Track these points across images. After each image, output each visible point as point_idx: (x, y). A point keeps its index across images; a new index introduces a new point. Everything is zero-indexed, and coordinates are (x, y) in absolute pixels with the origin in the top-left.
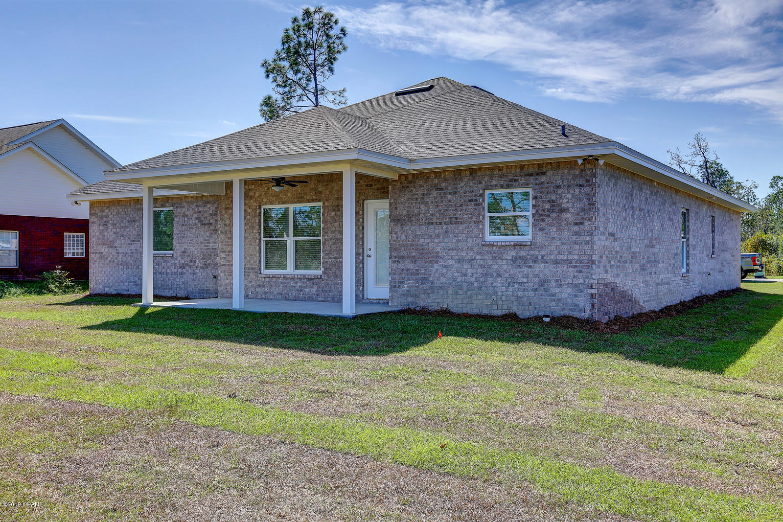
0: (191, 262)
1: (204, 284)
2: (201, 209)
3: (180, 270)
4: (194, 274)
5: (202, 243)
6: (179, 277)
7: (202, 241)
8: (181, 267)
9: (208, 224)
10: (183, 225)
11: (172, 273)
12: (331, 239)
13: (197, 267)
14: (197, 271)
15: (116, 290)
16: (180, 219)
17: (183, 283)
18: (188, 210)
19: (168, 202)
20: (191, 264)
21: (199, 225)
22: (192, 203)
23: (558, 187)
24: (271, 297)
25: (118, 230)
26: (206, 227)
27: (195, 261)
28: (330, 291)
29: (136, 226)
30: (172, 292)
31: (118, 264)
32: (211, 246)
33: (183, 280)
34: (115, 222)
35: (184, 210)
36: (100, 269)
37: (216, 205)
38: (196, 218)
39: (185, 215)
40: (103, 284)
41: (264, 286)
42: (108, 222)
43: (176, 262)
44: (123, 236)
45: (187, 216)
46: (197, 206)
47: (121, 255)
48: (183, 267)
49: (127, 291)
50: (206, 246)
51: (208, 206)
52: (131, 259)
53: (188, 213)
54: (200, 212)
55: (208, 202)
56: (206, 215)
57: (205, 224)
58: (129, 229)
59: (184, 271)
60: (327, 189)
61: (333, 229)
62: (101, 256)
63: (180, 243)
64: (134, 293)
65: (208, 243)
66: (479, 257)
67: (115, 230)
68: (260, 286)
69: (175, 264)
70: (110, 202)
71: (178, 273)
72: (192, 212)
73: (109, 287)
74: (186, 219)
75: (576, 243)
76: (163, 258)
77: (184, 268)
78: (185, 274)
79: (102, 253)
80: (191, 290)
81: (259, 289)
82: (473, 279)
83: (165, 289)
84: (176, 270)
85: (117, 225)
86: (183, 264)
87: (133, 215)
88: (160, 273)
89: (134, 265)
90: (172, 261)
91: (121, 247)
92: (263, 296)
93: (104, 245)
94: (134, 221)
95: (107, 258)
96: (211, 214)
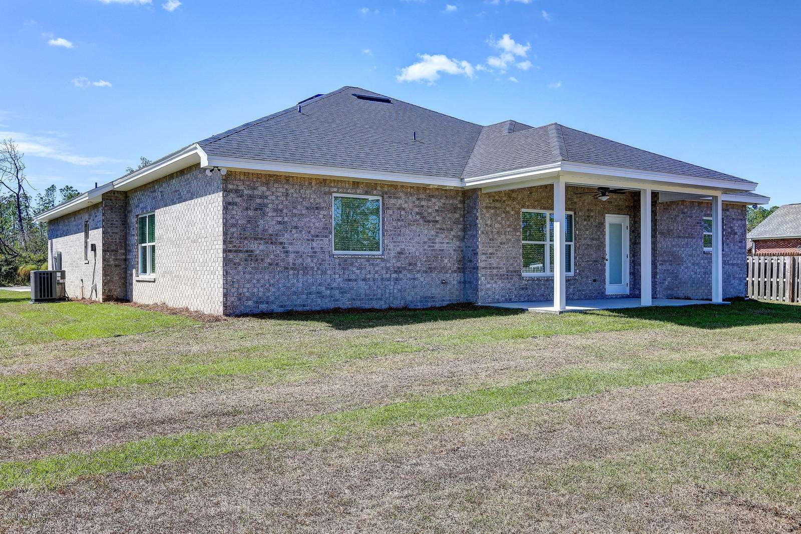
0: (410, 265)
1: (428, 290)
2: (423, 203)
3: (394, 276)
4: (414, 279)
5: (425, 243)
6: (392, 283)
7: (426, 240)
8: (395, 272)
9: (433, 221)
10: (399, 220)
11: (382, 279)
12: (584, 245)
13: (419, 271)
14: (419, 275)
15: (281, 306)
16: (394, 212)
17: (400, 291)
18: (406, 202)
19: (376, 189)
20: (411, 268)
21: (421, 221)
22: (411, 195)
23: (734, 219)
24: (534, 299)
25: (286, 219)
26: (431, 224)
27: (416, 264)
28: (583, 290)
29: (321, 216)
30: (383, 302)
31: (287, 268)
32: (437, 246)
33: (399, 287)
34: (280, 207)
35: (400, 201)
36: (248, 276)
37: (443, 201)
38: (417, 213)
39: (401, 208)
40: (255, 299)
41: (527, 289)
42: (266, 205)
43: (388, 265)
44: (296, 227)
45: (404, 209)
46: (418, 199)
47: (292, 256)
48: (398, 271)
49: (304, 306)
50: (429, 246)
51: (433, 200)
52: (312, 261)
53: (406, 205)
54: (423, 206)
55: (433, 196)
56: (430, 210)
57: (429, 221)
58: (308, 219)
59: (401, 276)
60: (580, 200)
61: (586, 236)
62: (250, 256)
63: (395, 242)
64: (318, 308)
65: (433, 243)
66: (702, 261)
67: (279, 219)
68: (523, 289)
69: (388, 268)
70: (270, 176)
71: (392, 280)
72: (411, 205)
73: (267, 303)
74: (403, 213)
75: (740, 253)
76: (368, 260)
77: (400, 272)
78: (401, 279)
79: (252, 251)
80: (411, 299)
81: (522, 292)
82: (700, 276)
83: (371, 299)
84: (388, 276)
85: (285, 211)
86: (399, 268)
87: (315, 199)
88: (364, 280)
89: (318, 269)
90: (383, 264)
91: (291, 244)
92: (526, 299)
93: (256, 239)
94: (317, 208)
95: (262, 260)
96: (437, 211)
